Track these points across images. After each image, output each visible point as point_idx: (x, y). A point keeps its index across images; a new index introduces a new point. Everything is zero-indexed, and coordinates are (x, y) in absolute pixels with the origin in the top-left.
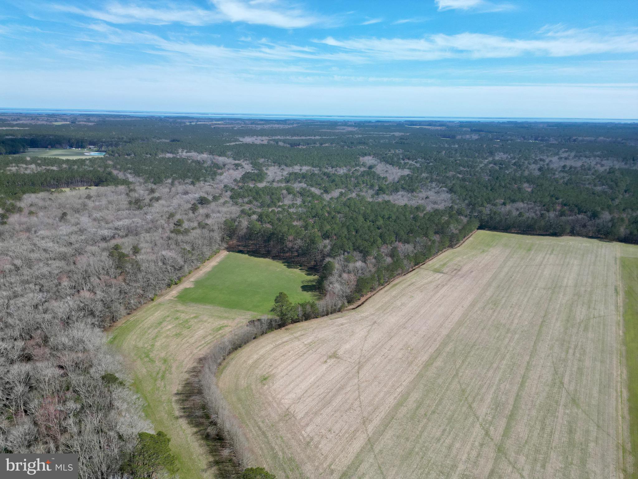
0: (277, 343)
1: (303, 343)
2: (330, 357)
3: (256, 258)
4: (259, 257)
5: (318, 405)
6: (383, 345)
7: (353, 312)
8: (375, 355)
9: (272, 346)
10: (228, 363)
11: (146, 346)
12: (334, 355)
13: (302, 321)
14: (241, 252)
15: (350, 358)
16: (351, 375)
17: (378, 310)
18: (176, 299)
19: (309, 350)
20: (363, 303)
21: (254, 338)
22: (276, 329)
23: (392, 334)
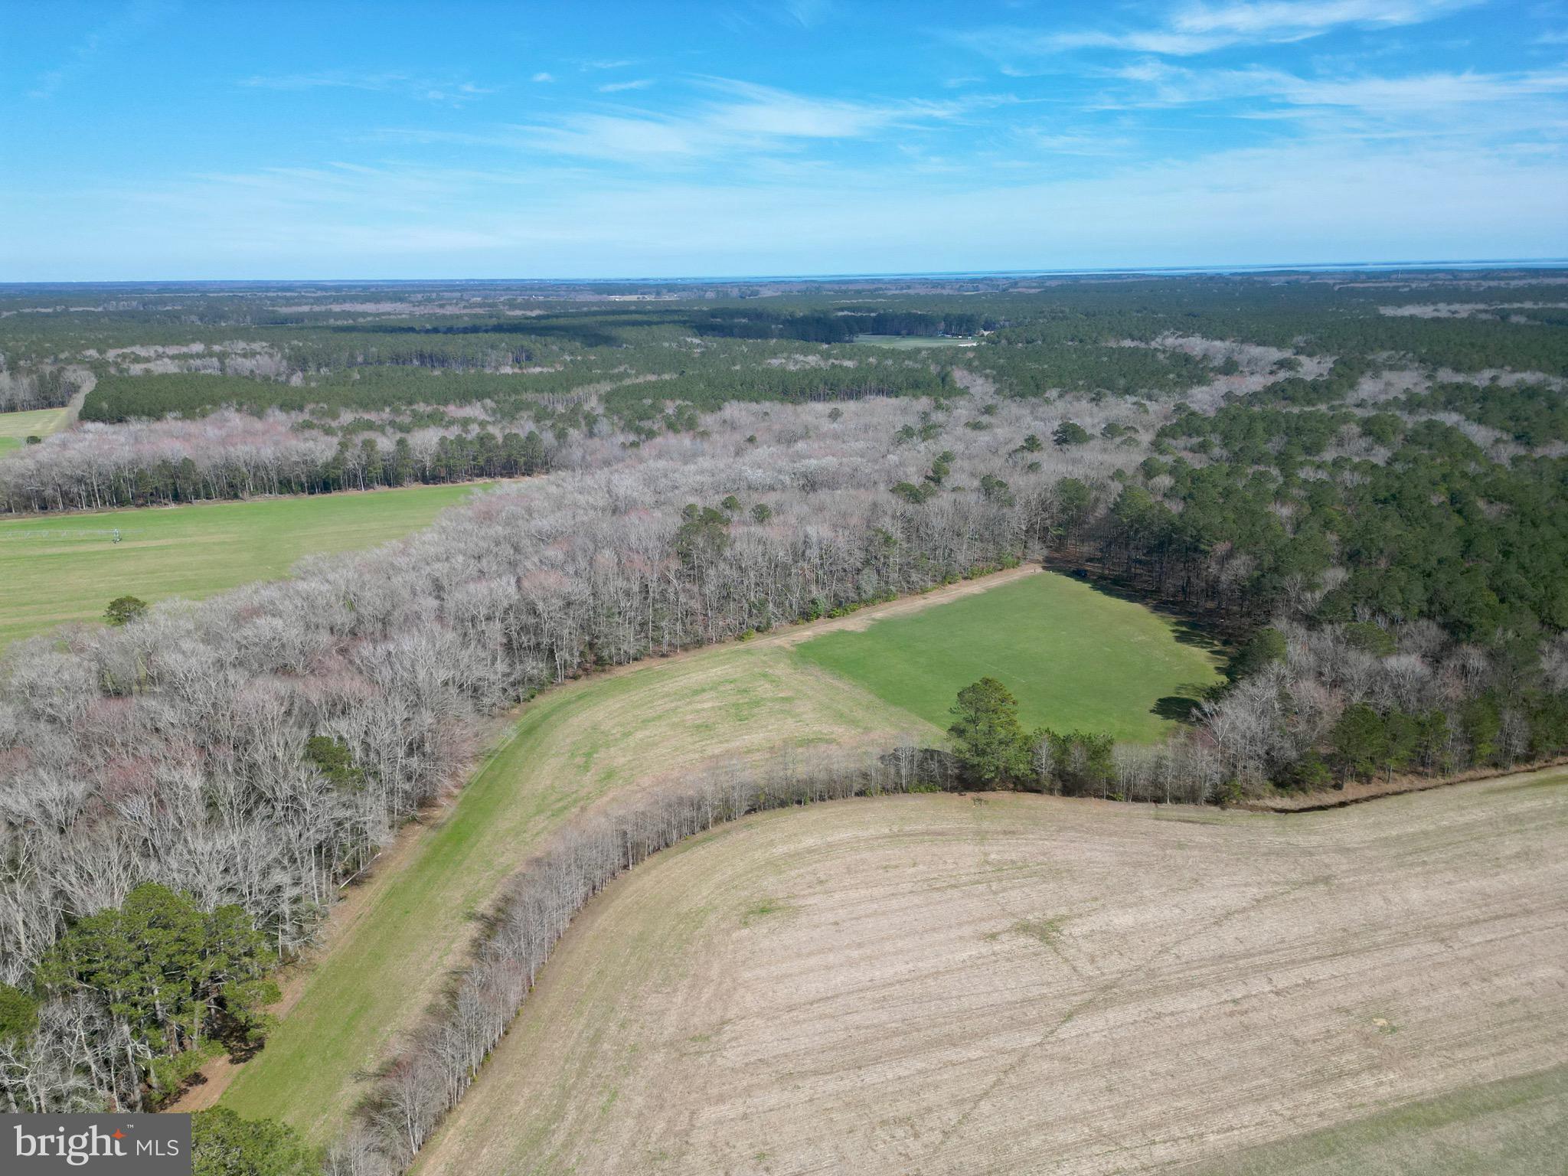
0: (907, 828)
1: (986, 854)
2: (1025, 929)
3: (1107, 598)
4: (1119, 596)
5: (821, 1057)
6: (1270, 966)
7: (1271, 821)
8: (1203, 986)
9: (887, 831)
10: (728, 832)
11: (614, 732)
12: (1045, 932)
13: (1051, 792)
14: (1079, 575)
15: (1092, 960)
16: (1033, 1013)
17: (1386, 842)
18: (794, 649)
19: (978, 882)
20: (1342, 804)
21: (861, 793)
22: (945, 789)
23: (1356, 944)
